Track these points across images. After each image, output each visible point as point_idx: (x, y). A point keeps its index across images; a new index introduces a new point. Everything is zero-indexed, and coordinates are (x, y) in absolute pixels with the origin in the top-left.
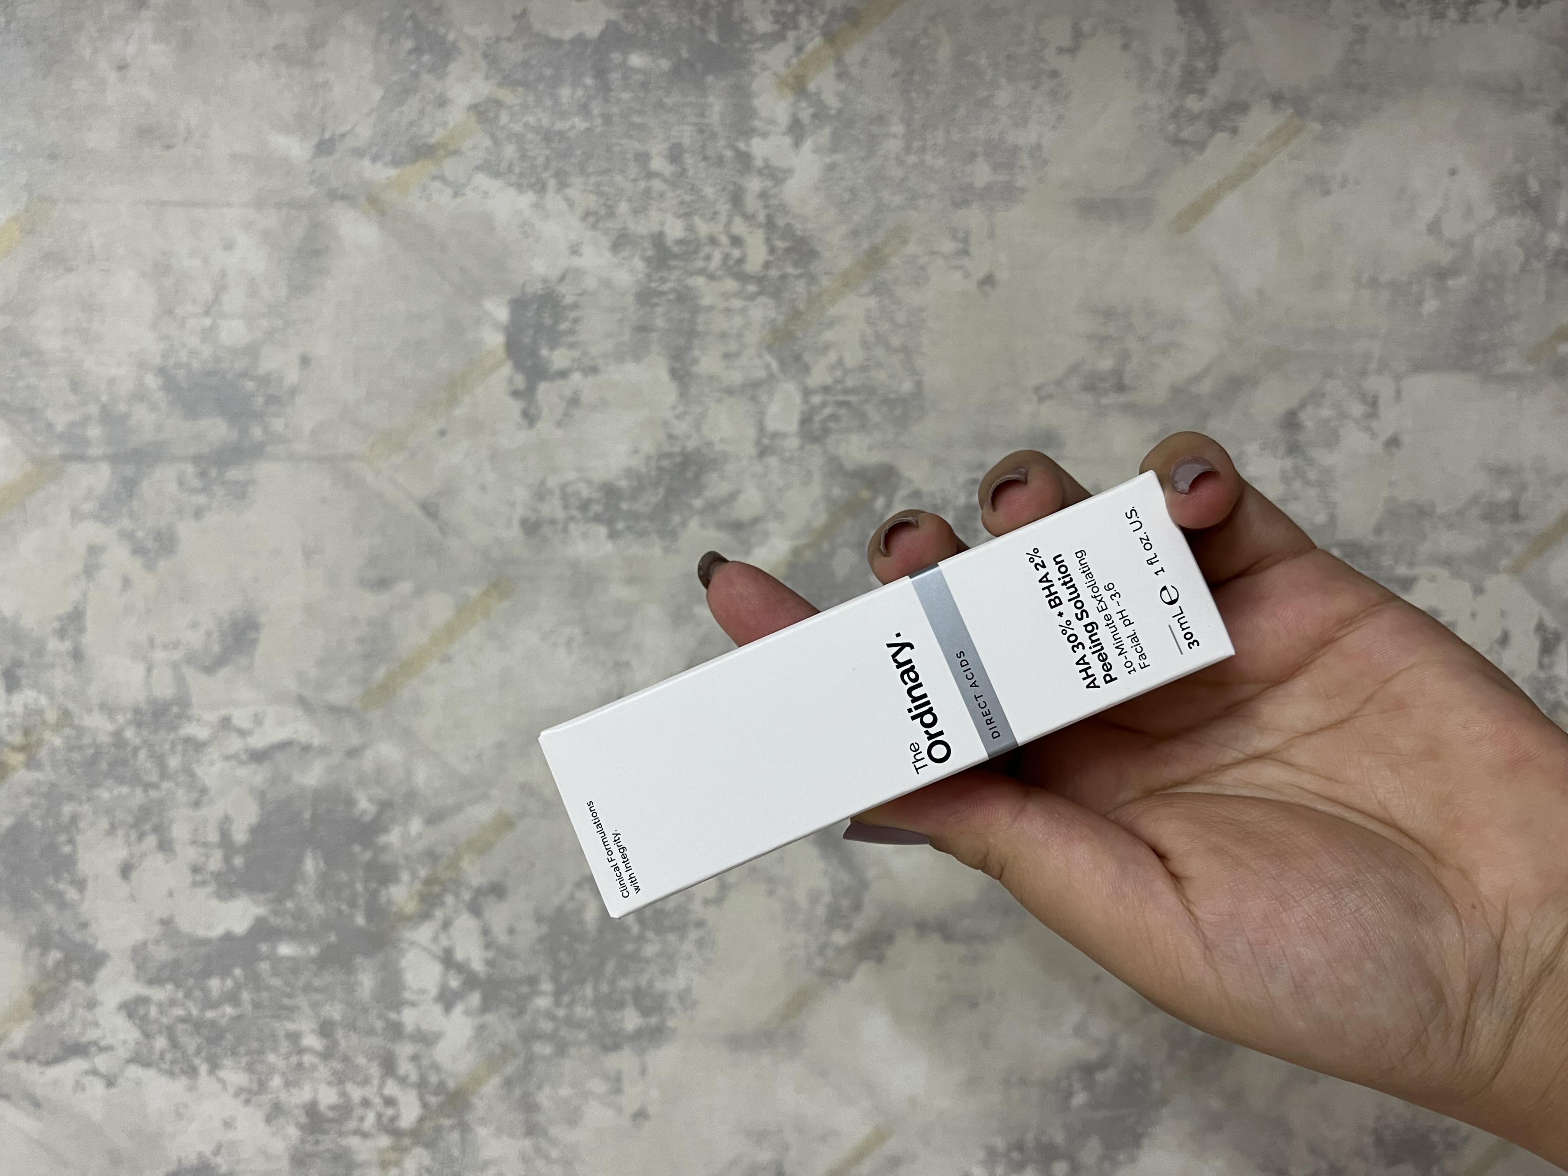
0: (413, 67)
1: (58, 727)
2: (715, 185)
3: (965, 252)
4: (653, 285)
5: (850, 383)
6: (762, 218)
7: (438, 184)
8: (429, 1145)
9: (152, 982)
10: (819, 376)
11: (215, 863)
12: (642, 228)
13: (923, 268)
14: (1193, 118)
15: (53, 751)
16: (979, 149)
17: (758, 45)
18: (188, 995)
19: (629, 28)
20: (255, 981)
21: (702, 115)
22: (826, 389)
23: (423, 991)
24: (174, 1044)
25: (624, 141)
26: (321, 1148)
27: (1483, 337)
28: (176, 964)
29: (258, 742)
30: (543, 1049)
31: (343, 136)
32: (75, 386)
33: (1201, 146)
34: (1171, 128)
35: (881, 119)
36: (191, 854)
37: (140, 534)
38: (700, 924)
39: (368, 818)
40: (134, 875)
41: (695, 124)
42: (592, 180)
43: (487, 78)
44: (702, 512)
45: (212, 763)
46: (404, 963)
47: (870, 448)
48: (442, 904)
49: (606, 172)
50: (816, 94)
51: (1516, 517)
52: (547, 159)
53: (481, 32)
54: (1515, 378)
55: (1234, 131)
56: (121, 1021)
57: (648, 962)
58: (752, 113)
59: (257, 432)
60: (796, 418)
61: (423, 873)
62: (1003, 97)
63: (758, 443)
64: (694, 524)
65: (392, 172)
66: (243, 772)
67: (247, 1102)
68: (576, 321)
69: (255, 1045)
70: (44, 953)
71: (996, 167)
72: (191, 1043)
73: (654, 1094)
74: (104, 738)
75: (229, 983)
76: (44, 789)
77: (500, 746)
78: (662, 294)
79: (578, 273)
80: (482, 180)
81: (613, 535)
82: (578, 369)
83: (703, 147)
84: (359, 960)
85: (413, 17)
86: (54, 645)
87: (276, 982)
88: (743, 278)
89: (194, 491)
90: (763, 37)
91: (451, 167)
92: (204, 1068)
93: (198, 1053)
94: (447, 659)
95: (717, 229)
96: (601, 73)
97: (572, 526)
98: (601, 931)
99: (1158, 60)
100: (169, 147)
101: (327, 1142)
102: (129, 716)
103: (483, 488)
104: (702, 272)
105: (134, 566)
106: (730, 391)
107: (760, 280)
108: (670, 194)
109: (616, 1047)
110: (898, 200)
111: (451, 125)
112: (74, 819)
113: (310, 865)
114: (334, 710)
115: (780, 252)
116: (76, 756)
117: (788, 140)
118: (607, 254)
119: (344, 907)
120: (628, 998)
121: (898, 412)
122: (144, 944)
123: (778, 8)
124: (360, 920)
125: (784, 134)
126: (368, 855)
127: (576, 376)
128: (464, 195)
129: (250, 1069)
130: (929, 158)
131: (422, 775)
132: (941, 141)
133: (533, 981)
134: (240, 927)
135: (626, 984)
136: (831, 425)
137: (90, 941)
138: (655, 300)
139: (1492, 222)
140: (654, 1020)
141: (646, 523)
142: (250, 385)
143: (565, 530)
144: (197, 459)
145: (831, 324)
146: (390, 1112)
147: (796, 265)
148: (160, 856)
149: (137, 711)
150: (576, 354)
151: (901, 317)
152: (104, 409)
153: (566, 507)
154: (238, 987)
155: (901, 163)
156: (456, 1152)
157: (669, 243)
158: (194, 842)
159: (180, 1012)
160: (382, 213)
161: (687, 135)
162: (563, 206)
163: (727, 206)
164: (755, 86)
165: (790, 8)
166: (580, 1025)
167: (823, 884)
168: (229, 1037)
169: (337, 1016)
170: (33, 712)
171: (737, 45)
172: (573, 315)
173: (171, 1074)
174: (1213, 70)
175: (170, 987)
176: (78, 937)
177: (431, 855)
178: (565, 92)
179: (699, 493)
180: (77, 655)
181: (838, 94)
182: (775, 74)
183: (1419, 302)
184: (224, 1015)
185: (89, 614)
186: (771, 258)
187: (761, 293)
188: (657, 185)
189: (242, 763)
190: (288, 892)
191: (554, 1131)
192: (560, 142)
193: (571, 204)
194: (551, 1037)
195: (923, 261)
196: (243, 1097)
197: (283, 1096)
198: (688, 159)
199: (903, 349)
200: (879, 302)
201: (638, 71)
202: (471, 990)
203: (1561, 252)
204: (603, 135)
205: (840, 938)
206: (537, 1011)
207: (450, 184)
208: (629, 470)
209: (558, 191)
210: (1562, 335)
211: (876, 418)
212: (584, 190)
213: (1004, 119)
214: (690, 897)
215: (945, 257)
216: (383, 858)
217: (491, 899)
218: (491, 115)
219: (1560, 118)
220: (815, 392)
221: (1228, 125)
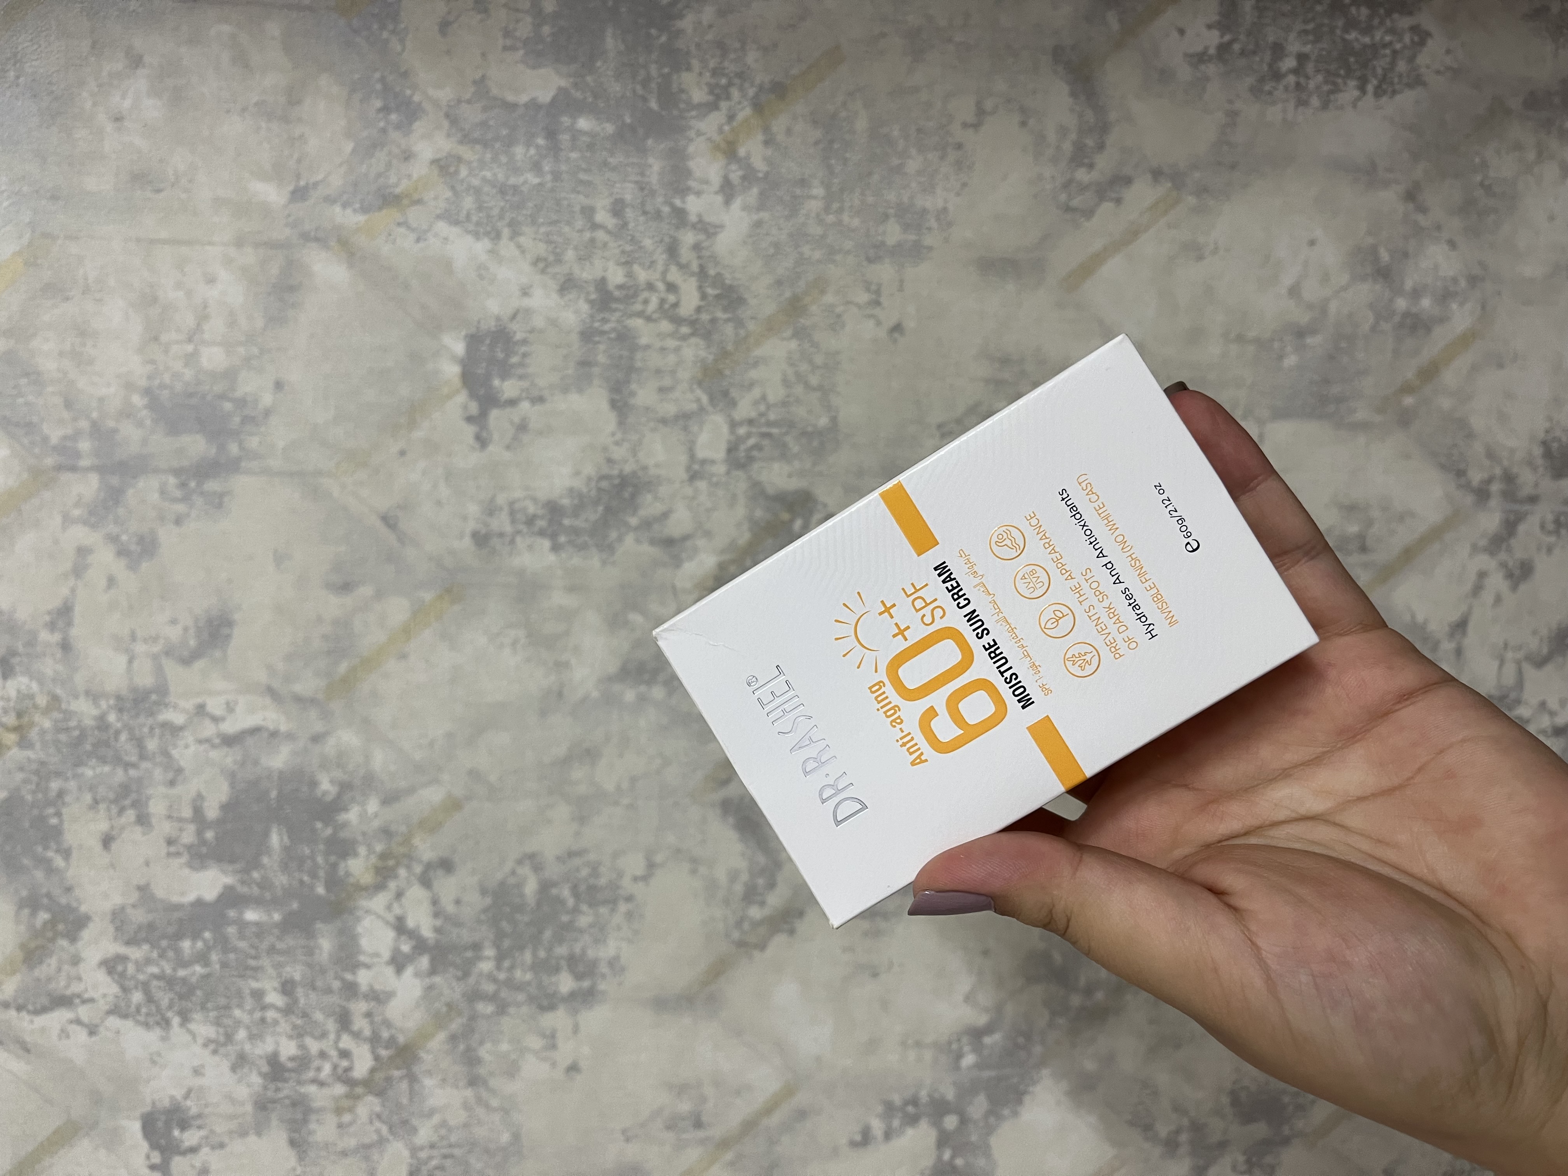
0: (382, 124)
1: (47, 711)
2: (653, 237)
3: (877, 303)
4: (597, 325)
5: (772, 416)
6: (695, 267)
7: (402, 230)
8: (380, 1093)
9: (128, 943)
10: (744, 409)
11: (188, 836)
12: (587, 273)
13: (839, 316)
14: (1083, 188)
15: (43, 732)
16: (892, 211)
17: (694, 113)
18: (162, 956)
19: (578, 95)
20: (224, 944)
21: (642, 174)
22: (750, 422)
23: (377, 955)
24: (150, 999)
25: (573, 196)
26: (281, 1095)
27: (1335, 390)
28: (151, 927)
29: (230, 727)
30: (485, 1008)
31: (316, 185)
32: (68, 405)
33: (1089, 213)
34: (1063, 197)
35: (803, 182)
36: (167, 828)
37: (124, 538)
38: (629, 899)
39: (329, 798)
40: (114, 846)
41: (636, 182)
42: (543, 230)
43: (448, 136)
44: (636, 529)
45: (187, 746)
46: (360, 929)
47: (790, 476)
48: (396, 877)
49: (554, 223)
50: (745, 158)
51: (1363, 549)
52: (502, 209)
53: (445, 95)
54: (1364, 426)
55: (1118, 201)
56: (101, 976)
57: (581, 931)
58: (688, 173)
59: (234, 449)
60: (723, 447)
61: (379, 848)
62: (913, 165)
63: (688, 469)
64: (629, 539)
65: (361, 218)
66: (214, 754)
67: (215, 1052)
68: (525, 355)
69: (222, 1001)
70: (34, 913)
71: (906, 227)
72: (164, 998)
73: (586, 1050)
74: (89, 722)
75: (200, 944)
76: (34, 766)
77: (450, 736)
78: (603, 333)
79: (528, 312)
80: (442, 227)
81: (556, 548)
82: (526, 398)
83: (643, 204)
84: (319, 925)
85: (382, 80)
86: (45, 636)
87: (242, 944)
88: (678, 321)
89: (175, 500)
90: (699, 106)
91: (414, 215)
92: (176, 1021)
93: (170, 1007)
94: (403, 656)
95: (654, 276)
96: (551, 134)
98: (539, 904)
99: (1052, 136)
100: (159, 191)
101: (287, 1090)
102: (112, 702)
103: (439, 503)
104: (640, 314)
105: (118, 567)
106: (664, 421)
107: (693, 323)
108: (612, 244)
109: (552, 1007)
110: (817, 255)
111: (415, 176)
112: (61, 794)
113: (276, 839)
114: (298, 699)
115: (711, 298)
116: (63, 737)
117: (719, 199)
118: (555, 296)
119: (306, 878)
120: (563, 963)
121: (815, 443)
122: (123, 908)
123: (713, 81)
124: (321, 890)
125: (716, 193)
126: (329, 831)
127: (525, 405)
128: (426, 240)
129: (217, 1023)
130: (846, 218)
131: (379, 759)
132: (857, 202)
133: (476, 947)
134: (210, 894)
135: (561, 950)
136: (755, 453)
137: (74, 905)
138: (597, 339)
139: (1344, 288)
140: (586, 984)
141: (587, 538)
142: (228, 406)
143: (512, 542)
144: (177, 472)
145: (756, 364)
146: (345, 1063)
147: (725, 310)
148: (138, 829)
149: (119, 698)
150: (525, 384)
151: (819, 359)
152: (94, 424)
153: (513, 521)
154: (208, 948)
155: (820, 221)
156: (405, 1101)
157: (611, 287)
158: (169, 817)
159: (155, 970)
160: (351, 255)
161: (629, 193)
162: (517, 253)
163: (664, 256)
164: (691, 149)
165: (724, 81)
166: (519, 987)
167: (742, 864)
168: (199, 993)
169: (297, 977)
170: (26, 696)
171: (675, 112)
172: (523, 349)
173: (147, 1025)
174: (1101, 147)
175: (146, 947)
176: (63, 901)
177: (386, 832)
178: (519, 151)
179: (634, 513)
180: (66, 646)
181: (766, 159)
182: (709, 139)
183: (1281, 358)
184: (194, 974)
185: (78, 609)
186: (703, 303)
187: (692, 334)
188: (601, 235)
189: (214, 746)
190: (255, 863)
191: (493, 1083)
192: (514, 195)
193: (523, 251)
194: (493, 998)
195: (839, 310)
196: (212, 1047)
197: (247, 1047)
198: (629, 213)
199: (820, 388)
200: (799, 345)
201: (586, 133)
202: (420, 954)
203: (1406, 314)
204: (552, 190)
205: (755, 912)
206: (481, 974)
207: (413, 230)
208: (571, 490)
209: (511, 238)
210: (1407, 389)
211: (796, 449)
212: (535, 239)
213: (914, 185)
214: (620, 875)
215: (859, 306)
216: (343, 834)
217: (440, 872)
218: (452, 169)
219: (1410, 196)
220: (741, 424)
221: (1114, 195)
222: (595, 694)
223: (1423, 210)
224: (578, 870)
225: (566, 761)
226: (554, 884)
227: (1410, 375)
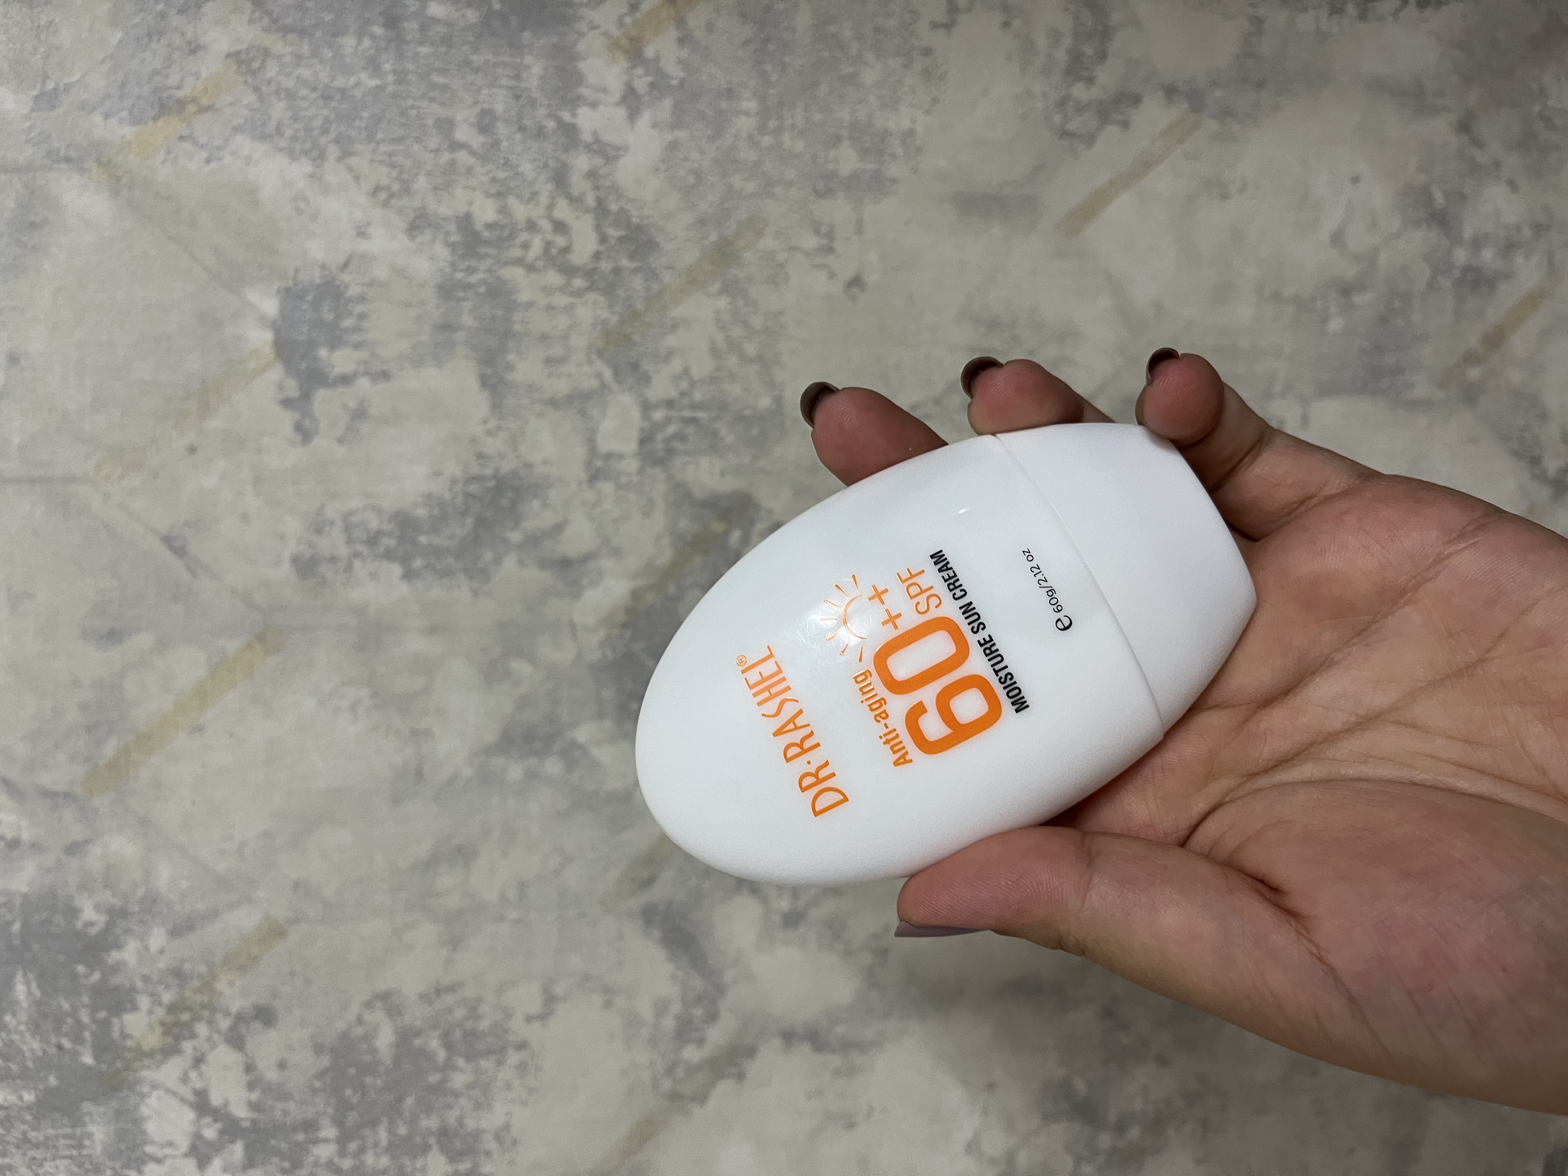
0: (160, 7)
2: (534, 160)
3: (830, 250)
4: (459, 276)
5: (698, 396)
6: (590, 200)
7: (187, 145)
10: (661, 387)
12: (445, 208)
13: (781, 266)
14: (1081, 109)
16: (844, 132)
21: (517, 77)
22: (670, 404)
23: (169, 1144)
25: (424, 104)
27: (1391, 359)
31: (68, 87)
33: (1090, 139)
34: (1057, 118)
35: (730, 93)
38: (522, 1046)
39: (93, 931)
41: (510, 88)
43: (251, 21)
44: (519, 547)
46: (144, 1111)
47: (723, 474)
48: (193, 1036)
49: (400, 140)
50: (654, 60)
52: (326, 119)
54: (1425, 405)
55: (1125, 125)
57: (457, 1095)
58: (579, 79)
60: (634, 435)
61: (167, 997)
62: (870, 75)
63: (588, 464)
64: (510, 562)
65: (131, 131)
68: (362, 317)
71: (864, 153)
77: (267, 836)
78: (468, 286)
79: (364, 257)
80: (244, 143)
81: (409, 575)
82: (366, 373)
83: (519, 116)
84: (87, 1107)
88: (568, 271)
91: (203, 126)
95: (537, 212)
96: (392, 22)
97: (357, 564)
98: (397, 1060)
99: (1042, 42)
103: (245, 517)
104: (518, 261)
106: (553, 403)
107: (589, 274)
108: (479, 170)
110: (751, 187)
111: (204, 75)
113: (21, 991)
114: (47, 794)
115: (613, 242)
117: (621, 113)
118: (403, 239)
119: (66, 1043)
120: (432, 1141)
121: (755, 431)
124: (87, 1059)
125: (618, 104)
126: (96, 977)
127: (364, 383)
128: (220, 159)
130: (786, 140)
131: (165, 874)
132: (800, 120)
133: (310, 1126)
135: (430, 1123)
136: (676, 444)
138: (461, 294)
139: (1397, 235)
140: (464, 1166)
141: (451, 561)
143: (349, 568)
145: (675, 326)
147: (632, 257)
150: (362, 355)
151: (757, 322)
153: (349, 541)
155: (754, 144)
157: (478, 226)
160: (115, 179)
161: (500, 102)
162: (348, 179)
163: (550, 186)
164: (581, 47)
167: (670, 990)
172: (359, 309)
174: (1102, 56)
177: (178, 974)
178: (349, 42)
179: (516, 526)
181: (679, 61)
182: (605, 34)
183: (1325, 320)
186: (602, 248)
187: (590, 289)
188: (463, 157)
192: (342, 101)
193: (356, 176)
195: (781, 257)
198: (502, 129)
199: (760, 359)
200: (730, 304)
201: (438, 21)
202: (232, 1141)
203: (1468, 268)
204: (395, 96)
205: (691, 1054)
206: (316, 1164)
207: (202, 147)
208: (429, 496)
209: (340, 160)
210: (1471, 359)
211: (730, 439)
212: (372, 161)
213: (872, 98)
214: (508, 1014)
215: (807, 254)
216: (115, 980)
217: (257, 1025)
218: (256, 65)
219: (1464, 127)
220: (656, 406)
221: (1120, 117)
222: (468, 772)
223: (1478, 143)
224: (450, 1011)
225: (431, 863)
226: (418, 1033)
227: (1473, 341)
